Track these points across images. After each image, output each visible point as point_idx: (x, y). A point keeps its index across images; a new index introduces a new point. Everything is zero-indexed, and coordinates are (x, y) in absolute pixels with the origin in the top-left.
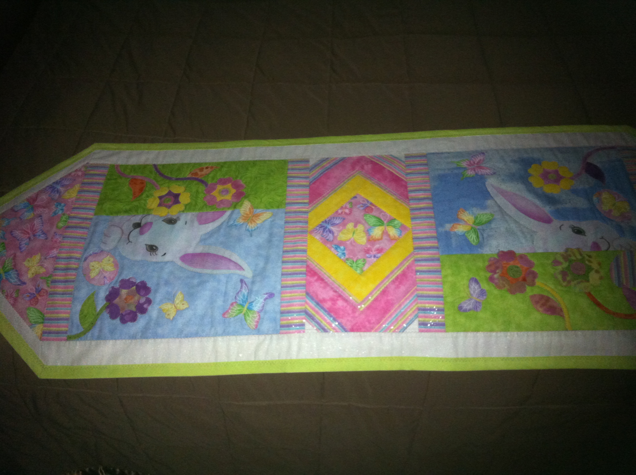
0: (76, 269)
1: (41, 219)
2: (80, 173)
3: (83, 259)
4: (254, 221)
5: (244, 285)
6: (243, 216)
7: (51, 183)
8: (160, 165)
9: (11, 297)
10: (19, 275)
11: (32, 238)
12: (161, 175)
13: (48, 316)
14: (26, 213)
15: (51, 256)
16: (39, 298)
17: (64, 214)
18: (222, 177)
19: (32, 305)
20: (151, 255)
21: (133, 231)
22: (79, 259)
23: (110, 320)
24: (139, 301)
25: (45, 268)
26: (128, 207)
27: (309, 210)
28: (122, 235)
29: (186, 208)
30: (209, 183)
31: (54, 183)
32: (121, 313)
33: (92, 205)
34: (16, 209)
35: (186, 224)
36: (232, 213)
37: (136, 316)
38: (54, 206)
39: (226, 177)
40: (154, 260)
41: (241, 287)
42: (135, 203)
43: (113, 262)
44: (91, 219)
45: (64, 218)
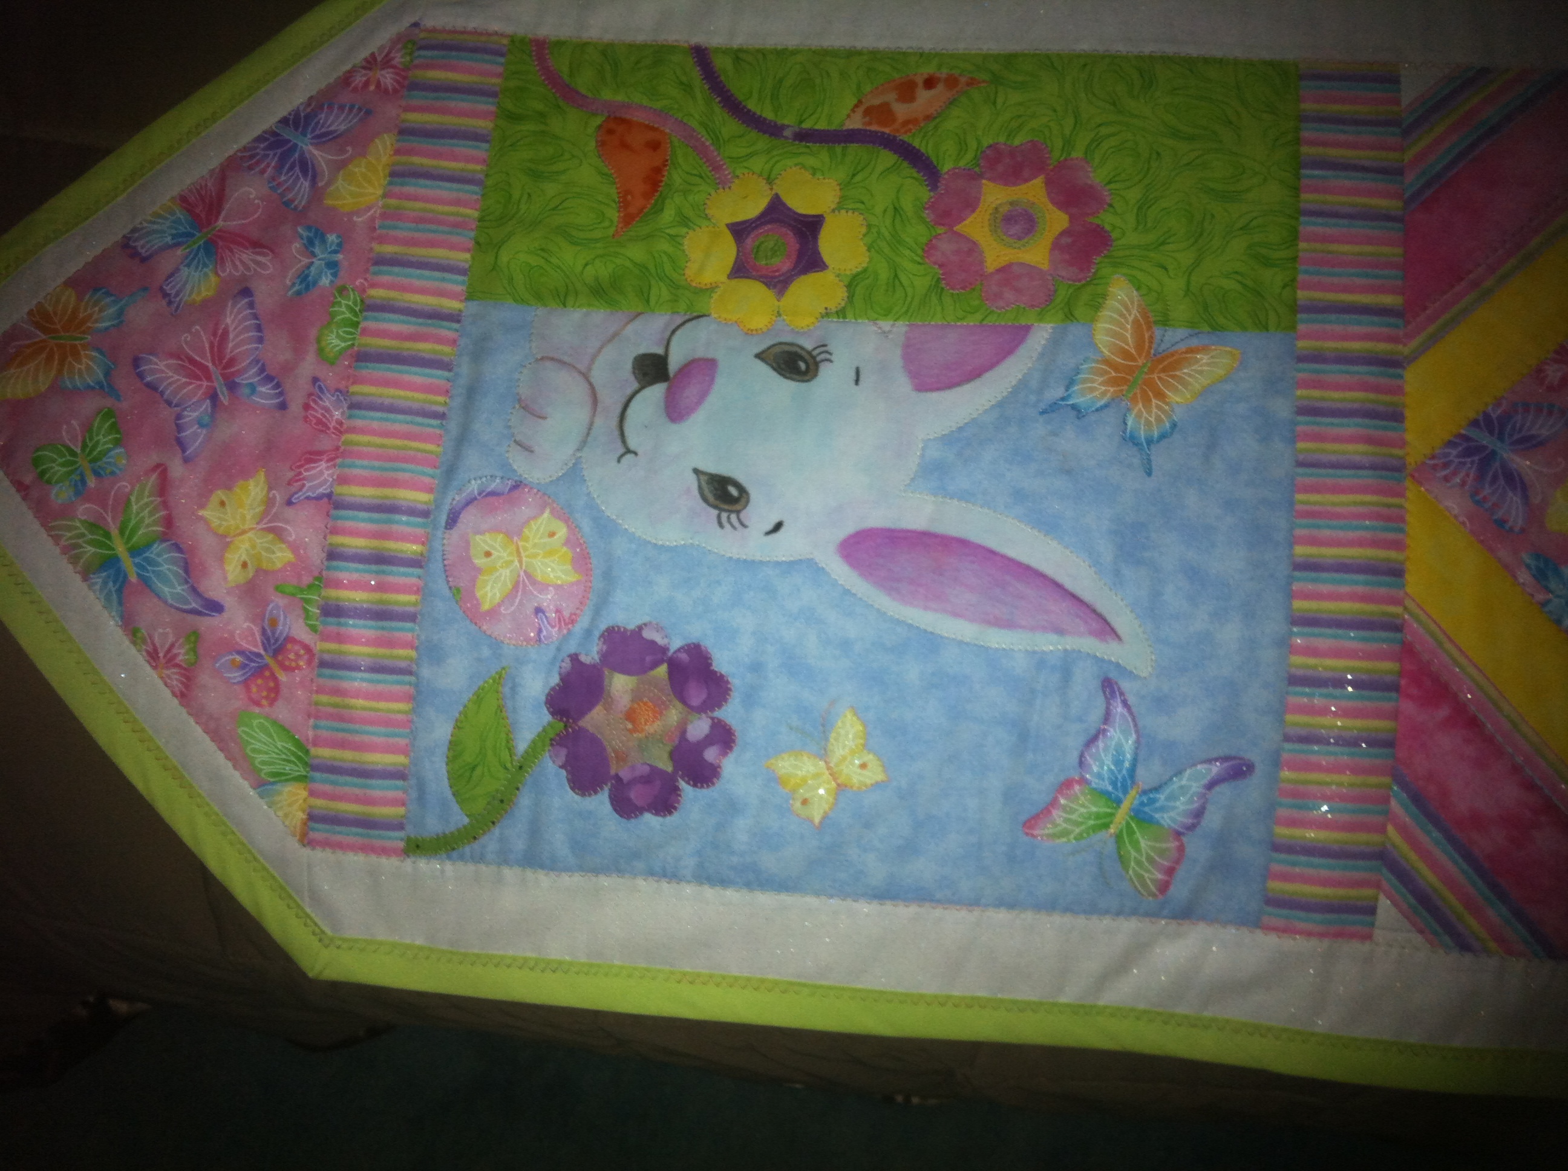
0: (415, 562)
1: (251, 305)
2: (387, 78)
3: (443, 519)
4: (1160, 395)
5: (1119, 709)
6: (1107, 362)
7: (268, 121)
8: (726, 51)
9: (171, 661)
10: (190, 569)
11: (224, 398)
12: (734, 107)
13: (325, 753)
14: (185, 271)
15: (310, 494)
16: (282, 677)
17: (342, 290)
18: (1002, 139)
19: (258, 704)
20: (721, 525)
21: (639, 397)
22: (425, 514)
23: (572, 796)
24: (684, 732)
25: (294, 548)
26: (602, 270)
27: (1405, 350)
28: (594, 414)
29: (851, 298)
30: (946, 166)
31: (284, 121)
32: (613, 772)
33: (452, 247)
34: (143, 246)
35: (857, 382)
36: (1055, 343)
37: (675, 790)
38: (296, 245)
39: (1017, 142)
40: (735, 552)
41: (1107, 718)
42: (636, 252)
43: (567, 542)
44: (454, 318)
45: (343, 309)
